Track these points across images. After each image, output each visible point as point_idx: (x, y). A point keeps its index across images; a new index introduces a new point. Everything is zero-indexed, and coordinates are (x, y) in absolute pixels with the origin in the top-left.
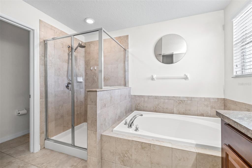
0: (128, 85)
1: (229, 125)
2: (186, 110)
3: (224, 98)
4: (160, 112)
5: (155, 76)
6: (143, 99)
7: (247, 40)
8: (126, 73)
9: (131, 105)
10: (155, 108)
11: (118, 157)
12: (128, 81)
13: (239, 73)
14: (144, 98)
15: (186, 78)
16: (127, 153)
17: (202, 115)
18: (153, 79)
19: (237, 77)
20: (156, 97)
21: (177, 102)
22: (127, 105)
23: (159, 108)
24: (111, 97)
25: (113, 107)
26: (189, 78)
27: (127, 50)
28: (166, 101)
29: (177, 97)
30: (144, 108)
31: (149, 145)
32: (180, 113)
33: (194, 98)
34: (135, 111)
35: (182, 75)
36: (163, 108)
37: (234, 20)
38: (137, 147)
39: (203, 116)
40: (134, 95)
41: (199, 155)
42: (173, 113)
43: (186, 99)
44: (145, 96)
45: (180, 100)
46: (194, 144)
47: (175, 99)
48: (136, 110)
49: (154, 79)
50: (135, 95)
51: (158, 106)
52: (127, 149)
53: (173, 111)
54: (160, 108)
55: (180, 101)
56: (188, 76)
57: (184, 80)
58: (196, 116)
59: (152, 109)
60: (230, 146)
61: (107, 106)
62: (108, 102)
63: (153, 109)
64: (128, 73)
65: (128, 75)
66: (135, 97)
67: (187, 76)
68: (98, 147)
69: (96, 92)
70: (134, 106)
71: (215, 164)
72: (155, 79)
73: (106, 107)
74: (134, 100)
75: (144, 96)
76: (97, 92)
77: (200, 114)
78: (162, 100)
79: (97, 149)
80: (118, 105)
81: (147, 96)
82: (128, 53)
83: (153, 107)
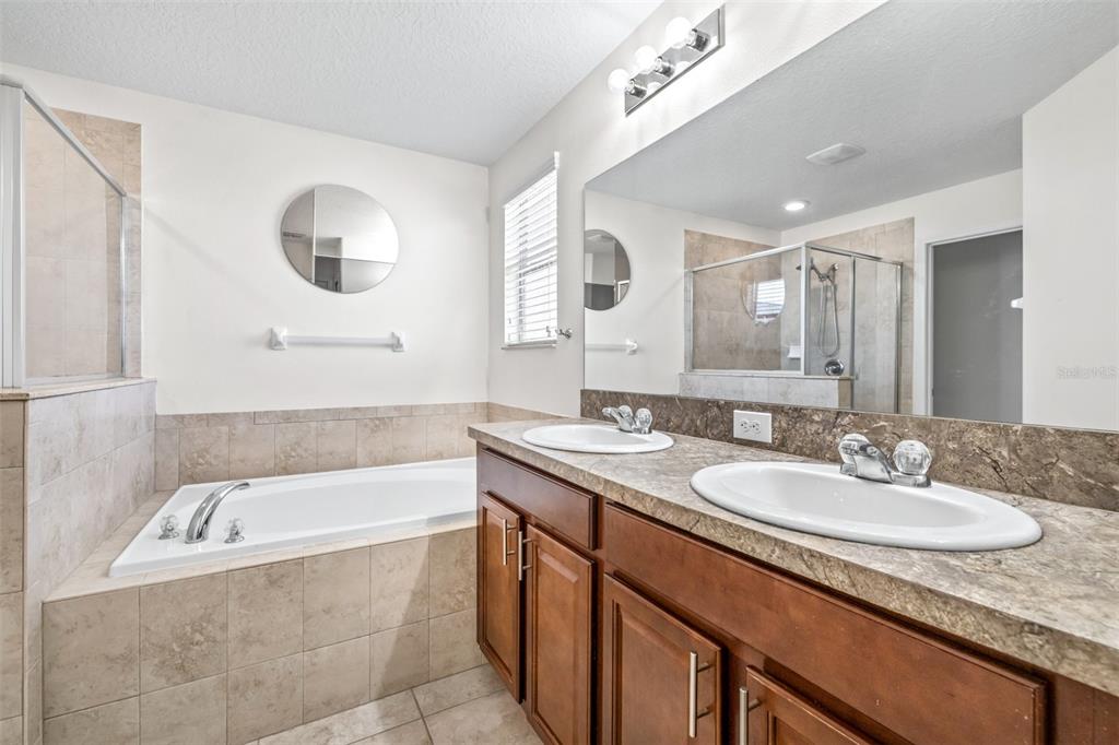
0: (138, 371)
1: (490, 449)
2: (395, 449)
3: (488, 403)
4: (304, 472)
5: (283, 334)
6: (225, 429)
7: (529, 263)
8: (125, 310)
9: (156, 464)
10: (283, 458)
11: (156, 661)
12: (137, 352)
13: (514, 340)
14: (230, 426)
15: (396, 345)
16: (204, 624)
17: (440, 456)
18: (273, 343)
19: (511, 347)
20: (289, 417)
21: (366, 425)
22: (139, 467)
23: (302, 457)
24: (82, 428)
25: (89, 472)
26: (405, 345)
27: (129, 195)
28: (330, 425)
29: (368, 408)
30: (232, 466)
31: (296, 564)
32: (375, 464)
33: (416, 406)
34: (185, 487)
35: (383, 335)
36: (318, 455)
37: (507, 206)
38: (251, 587)
39: (442, 458)
40: (175, 417)
41: (434, 537)
42: (353, 466)
43: (393, 414)
44: (236, 414)
45: (377, 419)
46: (423, 520)
47: (359, 416)
48: (185, 483)
49: (279, 343)
50: (183, 417)
51: (294, 450)
52: (206, 609)
53: (353, 459)
54: (304, 455)
55: (377, 422)
56: (403, 340)
57: (389, 351)
58: (423, 461)
59: (270, 464)
60: (491, 494)
61: (64, 467)
62: (70, 451)
63: (275, 464)
64: (139, 311)
65: (139, 318)
66: (181, 426)
67: (398, 340)
68: (30, 662)
69: (22, 404)
70: (177, 465)
71: (466, 548)
72: (286, 347)
73: (60, 471)
74: (175, 438)
75: (228, 414)
76: (25, 401)
77: (434, 453)
78: (313, 424)
79: (26, 674)
80: (107, 466)
81: (244, 413)
82: (135, 211)
83: (276, 457)
